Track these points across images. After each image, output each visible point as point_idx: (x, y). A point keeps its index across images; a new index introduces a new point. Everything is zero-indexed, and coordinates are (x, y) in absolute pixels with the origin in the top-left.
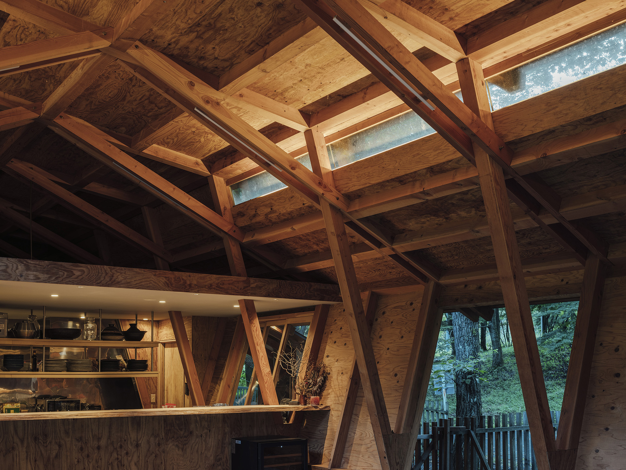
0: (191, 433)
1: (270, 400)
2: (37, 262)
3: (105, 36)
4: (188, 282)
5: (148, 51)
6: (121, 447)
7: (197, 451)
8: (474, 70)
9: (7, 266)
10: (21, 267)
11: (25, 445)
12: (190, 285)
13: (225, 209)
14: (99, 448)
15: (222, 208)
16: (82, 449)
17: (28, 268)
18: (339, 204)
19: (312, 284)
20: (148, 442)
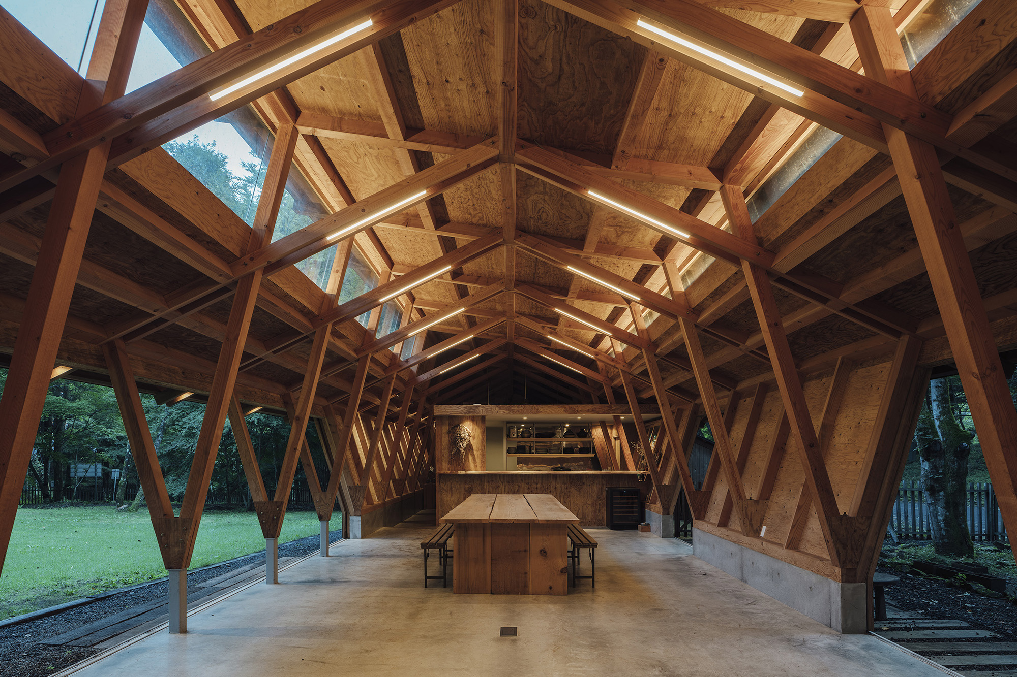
0: (584, 483)
1: (630, 468)
2: (504, 406)
3: (505, 315)
4: (576, 410)
5: (523, 317)
6: (547, 488)
7: (587, 493)
8: (634, 311)
9: (492, 409)
10: (497, 409)
11: (504, 485)
12: (577, 411)
13: (602, 369)
14: (537, 488)
15: (600, 369)
16: (529, 488)
17: (500, 409)
18: (625, 369)
19: (651, 405)
20: (561, 487)
